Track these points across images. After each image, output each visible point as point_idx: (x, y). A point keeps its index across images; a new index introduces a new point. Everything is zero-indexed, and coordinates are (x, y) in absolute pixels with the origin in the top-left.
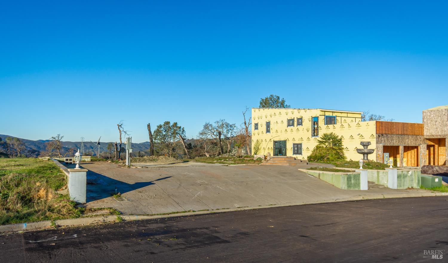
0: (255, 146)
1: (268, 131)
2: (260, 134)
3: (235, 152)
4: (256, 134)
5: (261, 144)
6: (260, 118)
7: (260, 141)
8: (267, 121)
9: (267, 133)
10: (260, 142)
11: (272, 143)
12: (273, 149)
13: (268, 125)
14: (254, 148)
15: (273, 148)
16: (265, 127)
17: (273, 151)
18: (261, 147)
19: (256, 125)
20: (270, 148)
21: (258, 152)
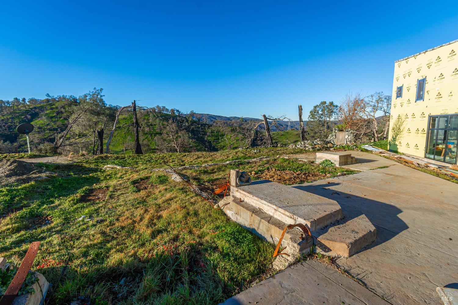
0: (395, 126)
1: (420, 97)
2: (405, 105)
3: (332, 138)
4: (399, 105)
5: (405, 123)
6: (407, 75)
7: (403, 117)
8: (421, 78)
9: (418, 102)
10: (403, 119)
11: (426, 120)
12: (426, 132)
13: (421, 84)
14: (393, 129)
15: (426, 129)
16: (414, 90)
17: (425, 135)
18: (404, 128)
19: (400, 90)
20: (421, 130)
21: (398, 136)
